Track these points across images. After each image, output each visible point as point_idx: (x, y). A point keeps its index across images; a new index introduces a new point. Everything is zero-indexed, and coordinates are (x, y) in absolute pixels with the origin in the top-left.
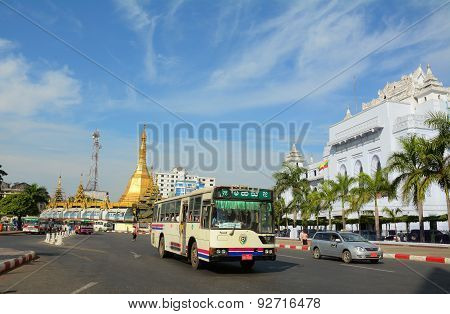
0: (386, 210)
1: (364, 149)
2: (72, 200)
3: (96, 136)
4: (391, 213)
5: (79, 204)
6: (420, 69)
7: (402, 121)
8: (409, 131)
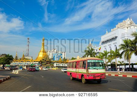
0: (119, 62)
1: (112, 43)
2: (21, 59)
3: (28, 39)
4: (121, 63)
5: (23, 61)
6: (128, 19)
7: (123, 34)
8: (125, 38)
